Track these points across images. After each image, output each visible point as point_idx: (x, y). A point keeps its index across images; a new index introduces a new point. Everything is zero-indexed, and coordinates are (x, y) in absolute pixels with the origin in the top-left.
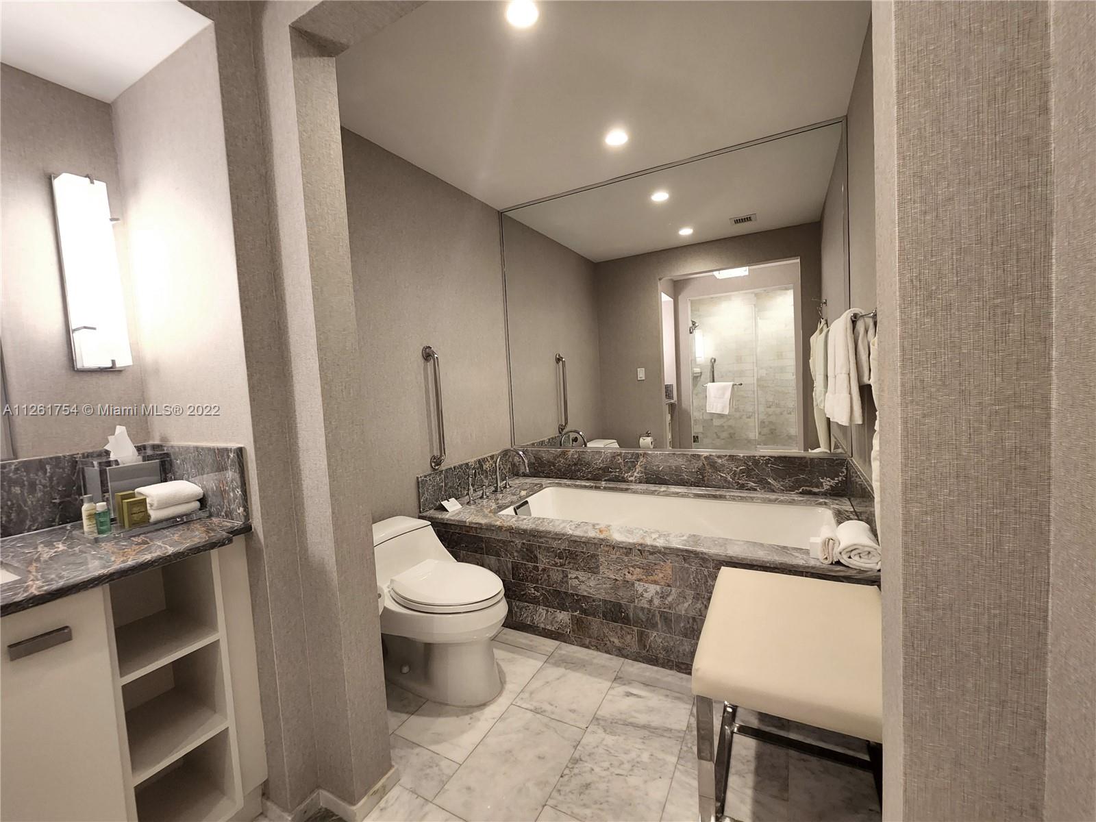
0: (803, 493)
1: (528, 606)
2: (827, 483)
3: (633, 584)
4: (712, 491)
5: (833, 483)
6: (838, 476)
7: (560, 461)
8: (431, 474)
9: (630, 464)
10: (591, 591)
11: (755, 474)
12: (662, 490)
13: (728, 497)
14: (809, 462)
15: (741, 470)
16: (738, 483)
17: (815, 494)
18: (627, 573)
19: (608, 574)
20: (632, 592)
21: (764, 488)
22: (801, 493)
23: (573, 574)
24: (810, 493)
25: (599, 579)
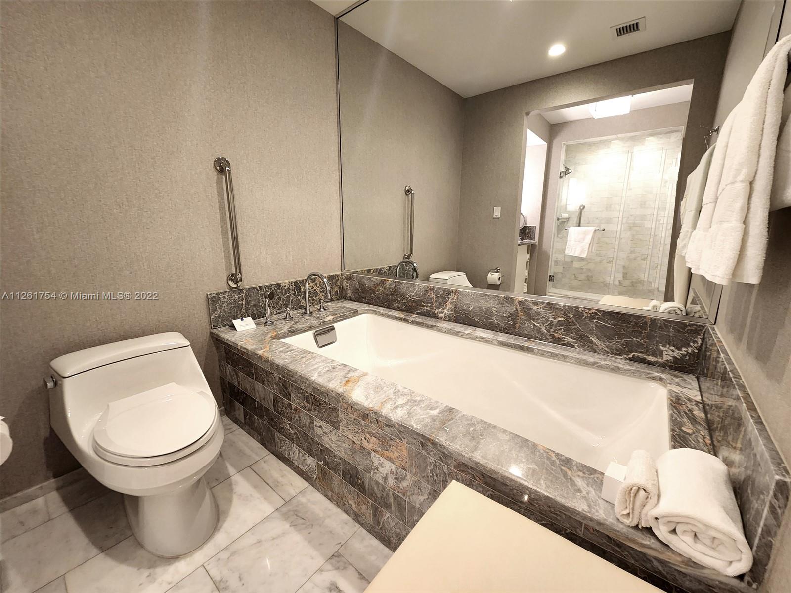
0: (633, 359)
1: (286, 441)
2: (669, 353)
3: (369, 453)
4: (520, 341)
5: (677, 354)
6: (687, 345)
7: (380, 289)
8: (226, 292)
9: (441, 300)
10: (333, 445)
11: (575, 329)
12: (467, 332)
13: (536, 351)
14: (649, 323)
15: (559, 321)
16: (553, 336)
17: (649, 363)
18: (364, 439)
19: (347, 433)
20: (368, 462)
21: (584, 346)
22: (630, 359)
23: (318, 423)
24: (643, 361)
25: (339, 436)
